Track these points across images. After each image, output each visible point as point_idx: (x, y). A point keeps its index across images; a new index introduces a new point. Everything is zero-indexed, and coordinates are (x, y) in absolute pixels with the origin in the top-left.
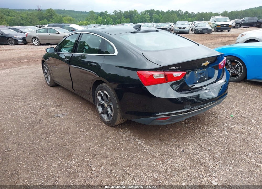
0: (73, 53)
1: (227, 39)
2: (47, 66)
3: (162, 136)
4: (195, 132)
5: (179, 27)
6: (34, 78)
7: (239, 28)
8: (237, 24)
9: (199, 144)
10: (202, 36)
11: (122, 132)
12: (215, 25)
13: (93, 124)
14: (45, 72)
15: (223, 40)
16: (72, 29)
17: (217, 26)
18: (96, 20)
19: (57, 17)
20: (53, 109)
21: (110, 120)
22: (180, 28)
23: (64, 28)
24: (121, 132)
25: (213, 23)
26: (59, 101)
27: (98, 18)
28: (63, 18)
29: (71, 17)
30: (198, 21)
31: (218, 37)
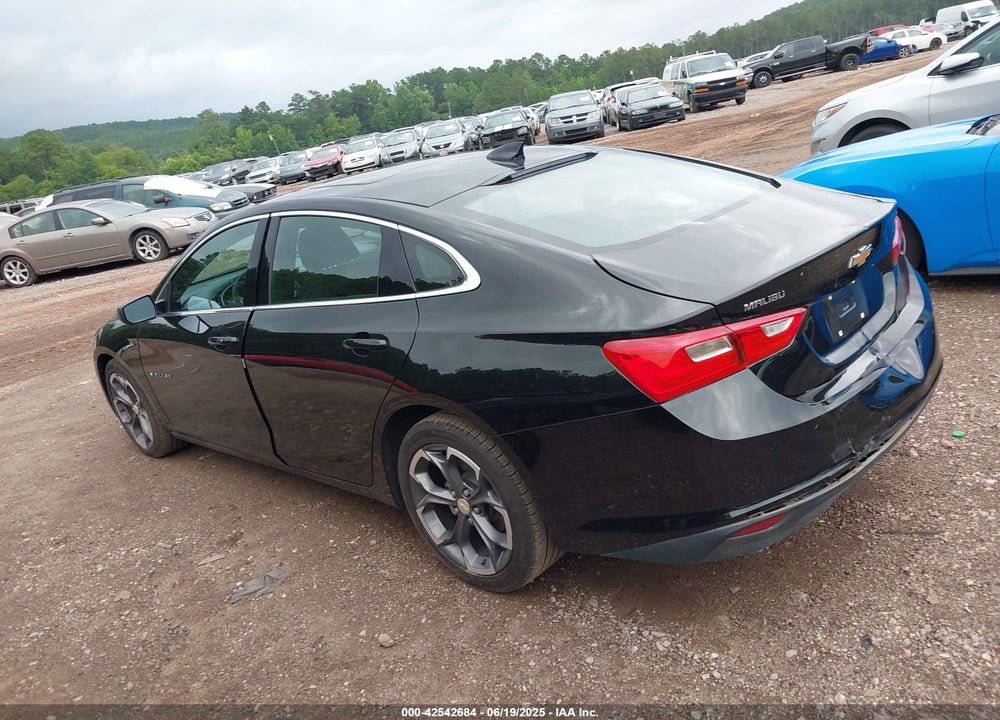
0: (251, 308)
1: (749, 132)
2: (126, 378)
3: (738, 589)
4: (861, 537)
5: (562, 118)
6: (66, 433)
7: (767, 84)
8: (758, 71)
9: (911, 594)
10: (658, 136)
11: (566, 610)
12: (685, 87)
13: (420, 600)
14: (119, 402)
15: (737, 137)
16: (157, 197)
17: (697, 89)
18: (228, 142)
19: (71, 157)
20: (213, 562)
21: (495, 568)
22: (567, 119)
23: (122, 197)
24: (560, 612)
25: (680, 83)
26: (224, 519)
27: (234, 135)
28: (97, 157)
29: (126, 149)
30: (620, 85)
31: (716, 128)
